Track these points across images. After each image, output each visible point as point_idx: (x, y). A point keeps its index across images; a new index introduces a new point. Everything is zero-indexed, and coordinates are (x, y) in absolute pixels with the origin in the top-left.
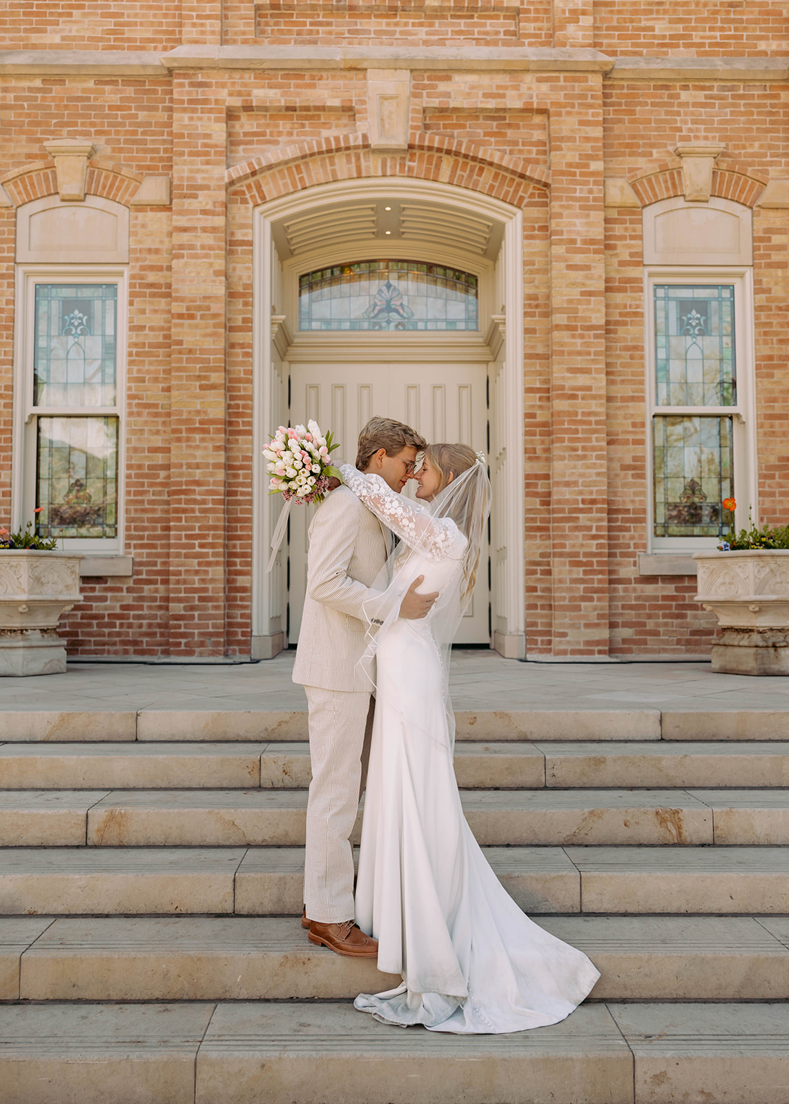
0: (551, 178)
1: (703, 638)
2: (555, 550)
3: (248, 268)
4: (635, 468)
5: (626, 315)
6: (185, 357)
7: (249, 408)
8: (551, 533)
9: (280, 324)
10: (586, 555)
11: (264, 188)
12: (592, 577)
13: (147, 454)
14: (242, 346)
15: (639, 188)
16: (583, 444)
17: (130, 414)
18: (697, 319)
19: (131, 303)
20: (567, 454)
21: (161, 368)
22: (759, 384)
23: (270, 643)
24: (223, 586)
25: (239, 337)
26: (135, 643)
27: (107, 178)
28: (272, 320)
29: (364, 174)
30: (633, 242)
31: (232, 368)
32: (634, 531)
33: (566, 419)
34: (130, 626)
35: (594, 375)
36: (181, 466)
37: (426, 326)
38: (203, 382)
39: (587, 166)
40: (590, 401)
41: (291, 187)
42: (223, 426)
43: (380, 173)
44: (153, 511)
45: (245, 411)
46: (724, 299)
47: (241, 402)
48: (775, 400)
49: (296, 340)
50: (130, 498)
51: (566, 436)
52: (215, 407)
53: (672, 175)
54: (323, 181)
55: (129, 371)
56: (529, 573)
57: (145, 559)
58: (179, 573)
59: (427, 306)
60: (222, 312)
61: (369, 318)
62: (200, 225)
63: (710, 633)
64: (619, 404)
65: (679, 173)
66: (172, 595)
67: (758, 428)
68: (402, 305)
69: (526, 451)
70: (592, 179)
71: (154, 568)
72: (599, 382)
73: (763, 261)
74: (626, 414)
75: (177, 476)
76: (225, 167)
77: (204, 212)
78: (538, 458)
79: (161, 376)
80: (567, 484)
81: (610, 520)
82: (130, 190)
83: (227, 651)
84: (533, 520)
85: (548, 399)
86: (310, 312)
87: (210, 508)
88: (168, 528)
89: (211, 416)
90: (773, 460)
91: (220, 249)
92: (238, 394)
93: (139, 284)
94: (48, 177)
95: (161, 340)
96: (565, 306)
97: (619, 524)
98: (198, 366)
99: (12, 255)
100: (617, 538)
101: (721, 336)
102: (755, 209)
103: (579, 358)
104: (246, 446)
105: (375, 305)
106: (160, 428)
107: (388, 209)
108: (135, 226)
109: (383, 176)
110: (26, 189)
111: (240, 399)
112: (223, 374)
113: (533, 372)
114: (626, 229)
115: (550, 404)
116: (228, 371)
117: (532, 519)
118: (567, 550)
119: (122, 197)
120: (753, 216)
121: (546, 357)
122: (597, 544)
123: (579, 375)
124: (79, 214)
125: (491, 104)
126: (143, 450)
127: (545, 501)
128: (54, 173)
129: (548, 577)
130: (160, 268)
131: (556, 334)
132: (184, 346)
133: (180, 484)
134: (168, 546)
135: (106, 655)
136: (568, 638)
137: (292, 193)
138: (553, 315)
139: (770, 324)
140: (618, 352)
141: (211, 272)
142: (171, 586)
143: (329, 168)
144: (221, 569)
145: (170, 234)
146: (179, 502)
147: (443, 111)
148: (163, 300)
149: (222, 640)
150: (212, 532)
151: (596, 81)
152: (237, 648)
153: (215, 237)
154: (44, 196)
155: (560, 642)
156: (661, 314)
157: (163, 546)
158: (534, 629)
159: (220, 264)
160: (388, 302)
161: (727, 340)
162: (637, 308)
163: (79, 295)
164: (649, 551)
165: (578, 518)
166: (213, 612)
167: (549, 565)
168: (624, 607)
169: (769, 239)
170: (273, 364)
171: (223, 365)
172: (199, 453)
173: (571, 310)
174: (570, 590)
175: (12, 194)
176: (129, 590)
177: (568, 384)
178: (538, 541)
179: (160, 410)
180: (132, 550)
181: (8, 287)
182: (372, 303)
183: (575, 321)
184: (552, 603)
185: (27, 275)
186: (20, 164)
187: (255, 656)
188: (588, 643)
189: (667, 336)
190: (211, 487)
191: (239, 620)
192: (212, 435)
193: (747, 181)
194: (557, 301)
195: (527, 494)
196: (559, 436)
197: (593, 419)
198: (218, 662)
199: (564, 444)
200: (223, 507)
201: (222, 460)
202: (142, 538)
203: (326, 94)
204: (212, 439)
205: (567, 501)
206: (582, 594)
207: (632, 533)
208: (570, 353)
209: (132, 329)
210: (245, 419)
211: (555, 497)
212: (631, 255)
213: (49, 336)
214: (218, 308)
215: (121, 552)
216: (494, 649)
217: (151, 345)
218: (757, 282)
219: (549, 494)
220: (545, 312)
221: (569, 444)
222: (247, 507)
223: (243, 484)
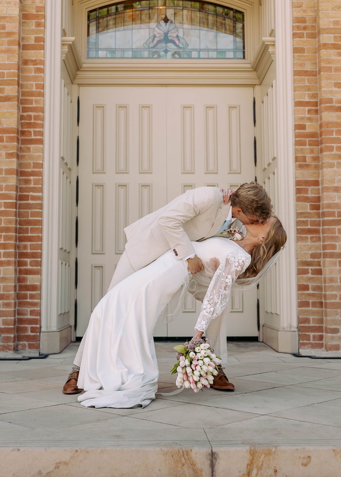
2: (326, 251)
7: (40, 120)
8: (321, 235)
9: (70, 45)
14: (35, 62)
20: (335, 162)
23: (58, 339)
24: (14, 284)
25: (31, 54)
28: (62, 41)
31: (25, 83)
33: (334, 129)
37: (199, 55)
42: (15, 135)
45: (36, 122)
47: (32, 114)
49: (84, 65)
51: (335, 145)
52: (9, 117)
56: (300, 272)
59: (200, 38)
60: (16, 30)
61: (149, 48)
68: (177, 37)
69: (297, 159)
78: (307, 166)
80: (336, 189)
83: (17, 346)
84: (304, 223)
85: (316, 112)
86: (97, 43)
87: (3, 211)
89: (5, 126)
92: (31, 106)
96: (332, 26)
104: (37, 154)
105: (155, 36)
111: (32, 111)
112: (17, 87)
113: (302, 87)
115: (319, 116)
116: (22, 85)
117: (303, 222)
118: (337, 251)
121: (314, 74)
127: (315, 205)
129: (319, 276)
131: (323, 52)
136: (339, 334)
138: (321, 35)
144: (12, 268)
149: (12, 336)
150: (4, 234)
152: (26, 343)
155: (333, 338)
158: (307, 325)
160: (166, 34)
166: (4, 309)
167: (320, 265)
170: (63, 81)
171: (16, 79)
173: (337, 31)
177: (335, 97)
178: (309, 243)
182: (152, 34)
184: (323, 301)
187: (44, 351)
190: (3, 192)
191: (29, 317)
192: (5, 143)
194: (324, 23)
195: (298, 199)
196: (327, 145)
198: (7, 357)
199: (333, 153)
200: (14, 210)
201: (14, 166)
204: (5, 147)
205: (336, 205)
208: (337, 70)
210: (36, 130)
211: (325, 202)
214: (13, 27)
216: (263, 342)
219: (318, 199)
220: (312, 34)
221: (337, 153)
222: (37, 210)
223: (34, 190)
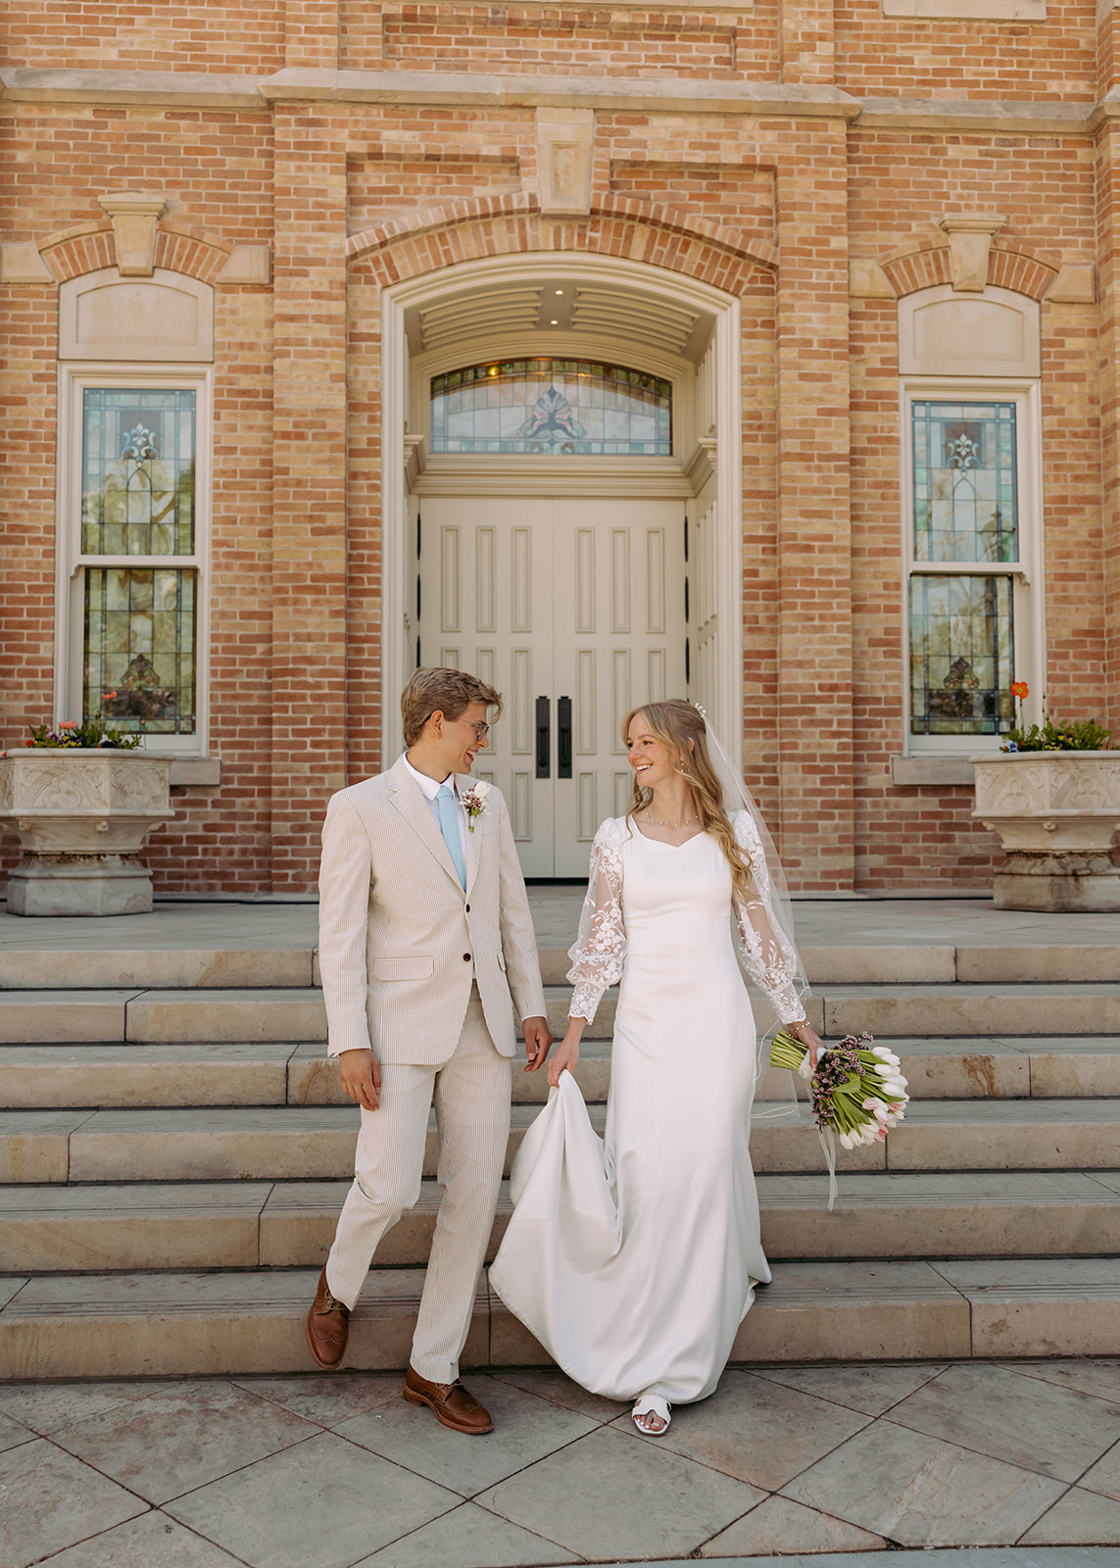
0: (778, 257)
1: (976, 867)
2: (784, 752)
3: (375, 372)
4: (886, 643)
5: (877, 440)
6: (291, 490)
7: (377, 560)
8: (778, 729)
9: (416, 447)
10: (824, 757)
11: (396, 264)
12: (832, 787)
13: (238, 620)
14: (367, 476)
15: (894, 272)
16: (821, 612)
17: (216, 567)
18: (968, 446)
19: (217, 417)
20: (799, 624)
21: (258, 504)
22: (1049, 534)
25: (363, 464)
26: (224, 875)
27: (183, 246)
28: (405, 441)
29: (530, 248)
30: (885, 344)
31: (354, 506)
32: (887, 726)
33: (799, 578)
34: (217, 852)
35: (835, 520)
36: (286, 637)
37: (602, 448)
38: (316, 525)
39: (826, 242)
40: (829, 555)
41: (432, 263)
42: (343, 584)
43: (552, 247)
44: (248, 697)
45: (371, 563)
46: (1002, 421)
47: (366, 552)
48: (1068, 555)
49: (429, 466)
50: (215, 680)
51: (799, 601)
52: (333, 558)
53: (936, 256)
54: (476, 256)
55: (215, 509)
56: (750, 781)
57: (236, 763)
58: (284, 781)
59: (603, 421)
60: (341, 430)
61: (526, 437)
62: (311, 312)
63: (984, 860)
64: (867, 559)
65: (946, 254)
66: (274, 811)
67: (1046, 592)
68: (569, 419)
69: (745, 620)
70: (832, 260)
71: (249, 775)
72: (841, 530)
73: (1054, 372)
74: (875, 572)
75: (282, 651)
76: (345, 234)
77: (317, 295)
78: (760, 630)
79: (258, 515)
80: (800, 664)
81: (855, 712)
82: (214, 264)
84: (755, 711)
85: (774, 551)
86: (445, 429)
87: (327, 694)
88: (270, 721)
89: (327, 571)
90: (1066, 634)
91: (339, 345)
92: (363, 540)
93: (228, 390)
94: (103, 244)
95: (257, 467)
96: (797, 428)
97: (867, 717)
98: (309, 503)
99: (54, 348)
100: (864, 735)
101: (999, 470)
102: (1043, 302)
103: (816, 497)
104: (372, 611)
105: (534, 419)
106: (257, 585)
107: (559, 293)
108: (221, 311)
109: (557, 250)
110: (72, 259)
111: (365, 548)
112: (343, 513)
113: (754, 515)
114: (877, 327)
115: (777, 557)
116: (350, 510)
117: (753, 710)
118: (800, 751)
119: (205, 272)
120: (1041, 312)
121: (772, 495)
122: (839, 744)
123: (815, 520)
124: (145, 295)
125: (700, 157)
126: (233, 616)
127: (770, 686)
128: (111, 238)
129: (774, 787)
130: (256, 370)
131: (785, 465)
132: (291, 476)
133: (285, 661)
134: (270, 745)
135: (183, 892)
136: (800, 868)
137: (434, 271)
138: (782, 441)
139: (1063, 455)
140: (866, 490)
141: (327, 375)
142: (274, 799)
143: (484, 238)
144: (341, 775)
145: (271, 324)
146: (284, 685)
147: (636, 166)
148: (260, 413)
150: (328, 727)
151: (838, 130)
153: (332, 329)
154: (98, 270)
155: (791, 874)
156: (921, 440)
157: (261, 745)
159: (338, 366)
160: (552, 416)
161: (1007, 475)
162: (890, 432)
163: (144, 404)
164: (906, 754)
165: (814, 709)
167: (776, 772)
168: (873, 827)
169: (1062, 344)
170: (405, 500)
171: (343, 501)
172: (311, 620)
173: (805, 434)
174: (804, 804)
175: (53, 265)
176: (215, 804)
177: (801, 532)
178: (761, 740)
179: (257, 561)
180: (219, 750)
181: (48, 392)
182: (530, 416)
183: (810, 449)
184: (780, 822)
185: (73, 375)
186: (64, 224)
188: (826, 874)
189: (929, 469)
190: (327, 666)
192: (328, 596)
193: (1034, 266)
194: (787, 422)
195: (747, 678)
196: (789, 600)
197: (833, 578)
199: (796, 612)
200: (343, 692)
201: (342, 630)
202: (232, 734)
203: (481, 139)
204: (329, 602)
205: (800, 687)
206: (819, 809)
207: (884, 729)
208: (804, 491)
209: (218, 451)
210: (372, 575)
211: (784, 682)
212: (884, 361)
213: (102, 459)
214: (336, 424)
215: (204, 753)
217: (244, 474)
218: (1046, 399)
219: (775, 677)
220: (770, 436)
221: (802, 611)
222: (374, 693)
223: (369, 663)
